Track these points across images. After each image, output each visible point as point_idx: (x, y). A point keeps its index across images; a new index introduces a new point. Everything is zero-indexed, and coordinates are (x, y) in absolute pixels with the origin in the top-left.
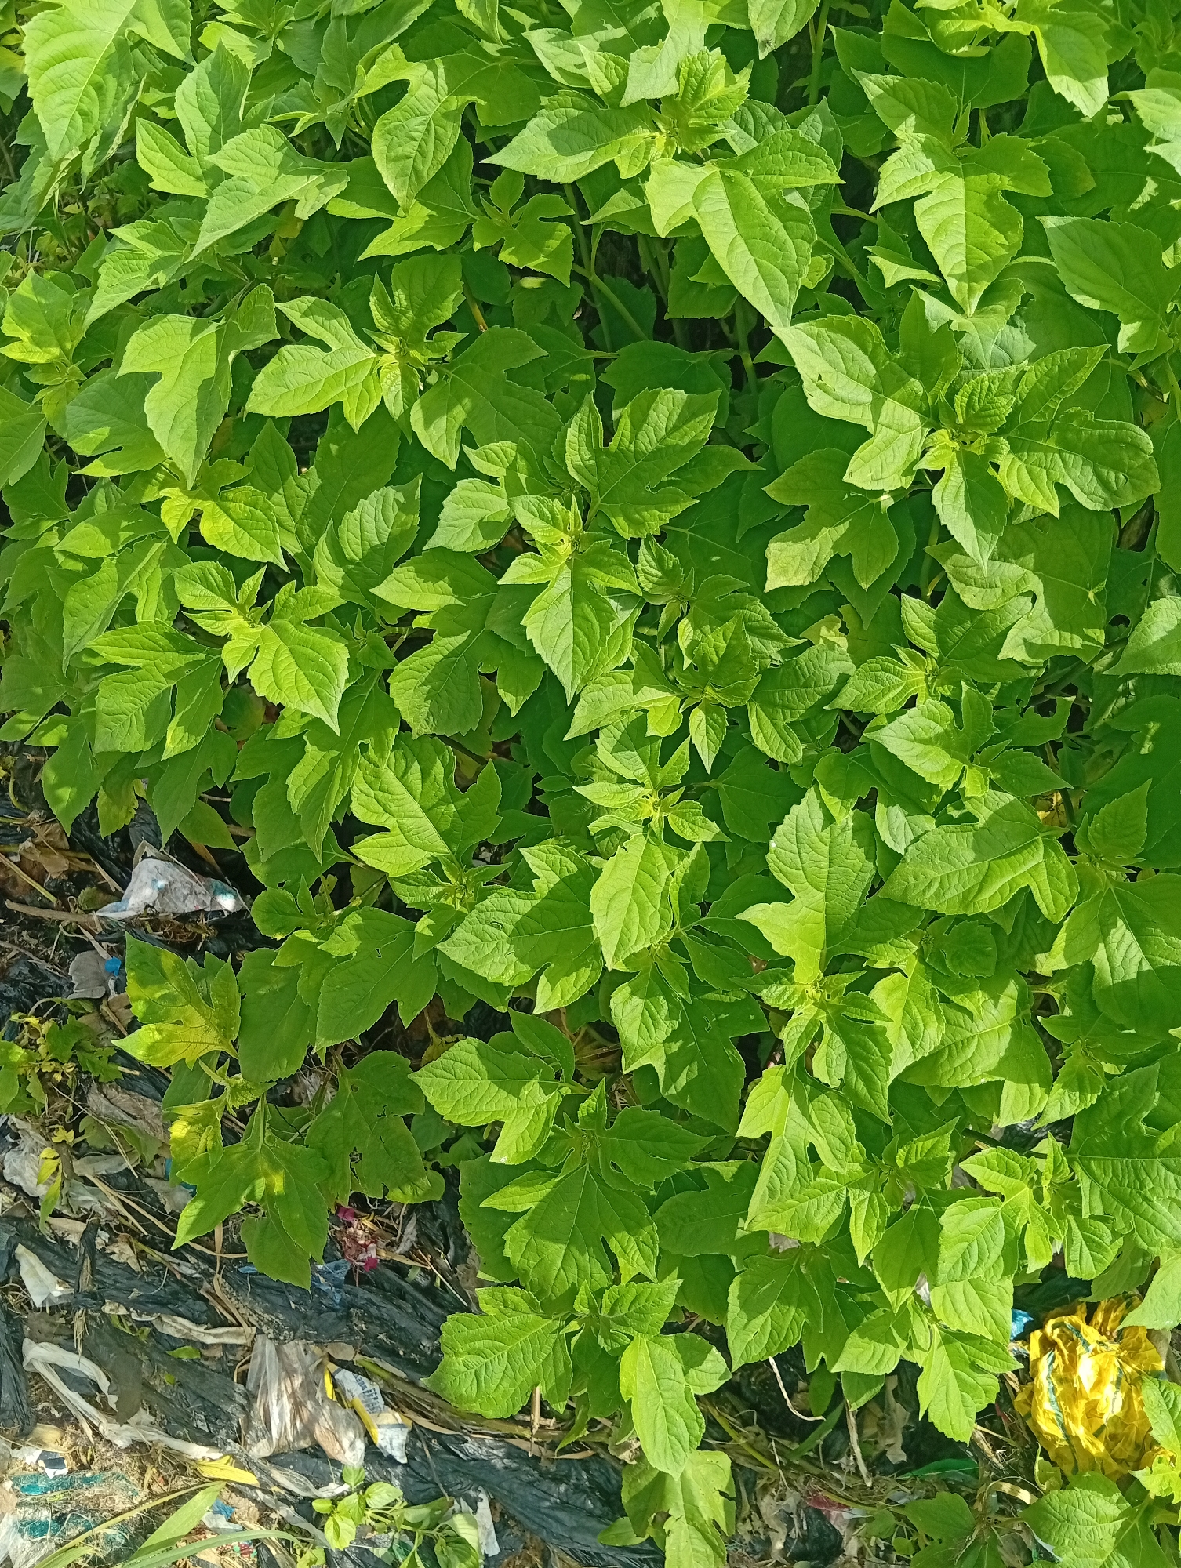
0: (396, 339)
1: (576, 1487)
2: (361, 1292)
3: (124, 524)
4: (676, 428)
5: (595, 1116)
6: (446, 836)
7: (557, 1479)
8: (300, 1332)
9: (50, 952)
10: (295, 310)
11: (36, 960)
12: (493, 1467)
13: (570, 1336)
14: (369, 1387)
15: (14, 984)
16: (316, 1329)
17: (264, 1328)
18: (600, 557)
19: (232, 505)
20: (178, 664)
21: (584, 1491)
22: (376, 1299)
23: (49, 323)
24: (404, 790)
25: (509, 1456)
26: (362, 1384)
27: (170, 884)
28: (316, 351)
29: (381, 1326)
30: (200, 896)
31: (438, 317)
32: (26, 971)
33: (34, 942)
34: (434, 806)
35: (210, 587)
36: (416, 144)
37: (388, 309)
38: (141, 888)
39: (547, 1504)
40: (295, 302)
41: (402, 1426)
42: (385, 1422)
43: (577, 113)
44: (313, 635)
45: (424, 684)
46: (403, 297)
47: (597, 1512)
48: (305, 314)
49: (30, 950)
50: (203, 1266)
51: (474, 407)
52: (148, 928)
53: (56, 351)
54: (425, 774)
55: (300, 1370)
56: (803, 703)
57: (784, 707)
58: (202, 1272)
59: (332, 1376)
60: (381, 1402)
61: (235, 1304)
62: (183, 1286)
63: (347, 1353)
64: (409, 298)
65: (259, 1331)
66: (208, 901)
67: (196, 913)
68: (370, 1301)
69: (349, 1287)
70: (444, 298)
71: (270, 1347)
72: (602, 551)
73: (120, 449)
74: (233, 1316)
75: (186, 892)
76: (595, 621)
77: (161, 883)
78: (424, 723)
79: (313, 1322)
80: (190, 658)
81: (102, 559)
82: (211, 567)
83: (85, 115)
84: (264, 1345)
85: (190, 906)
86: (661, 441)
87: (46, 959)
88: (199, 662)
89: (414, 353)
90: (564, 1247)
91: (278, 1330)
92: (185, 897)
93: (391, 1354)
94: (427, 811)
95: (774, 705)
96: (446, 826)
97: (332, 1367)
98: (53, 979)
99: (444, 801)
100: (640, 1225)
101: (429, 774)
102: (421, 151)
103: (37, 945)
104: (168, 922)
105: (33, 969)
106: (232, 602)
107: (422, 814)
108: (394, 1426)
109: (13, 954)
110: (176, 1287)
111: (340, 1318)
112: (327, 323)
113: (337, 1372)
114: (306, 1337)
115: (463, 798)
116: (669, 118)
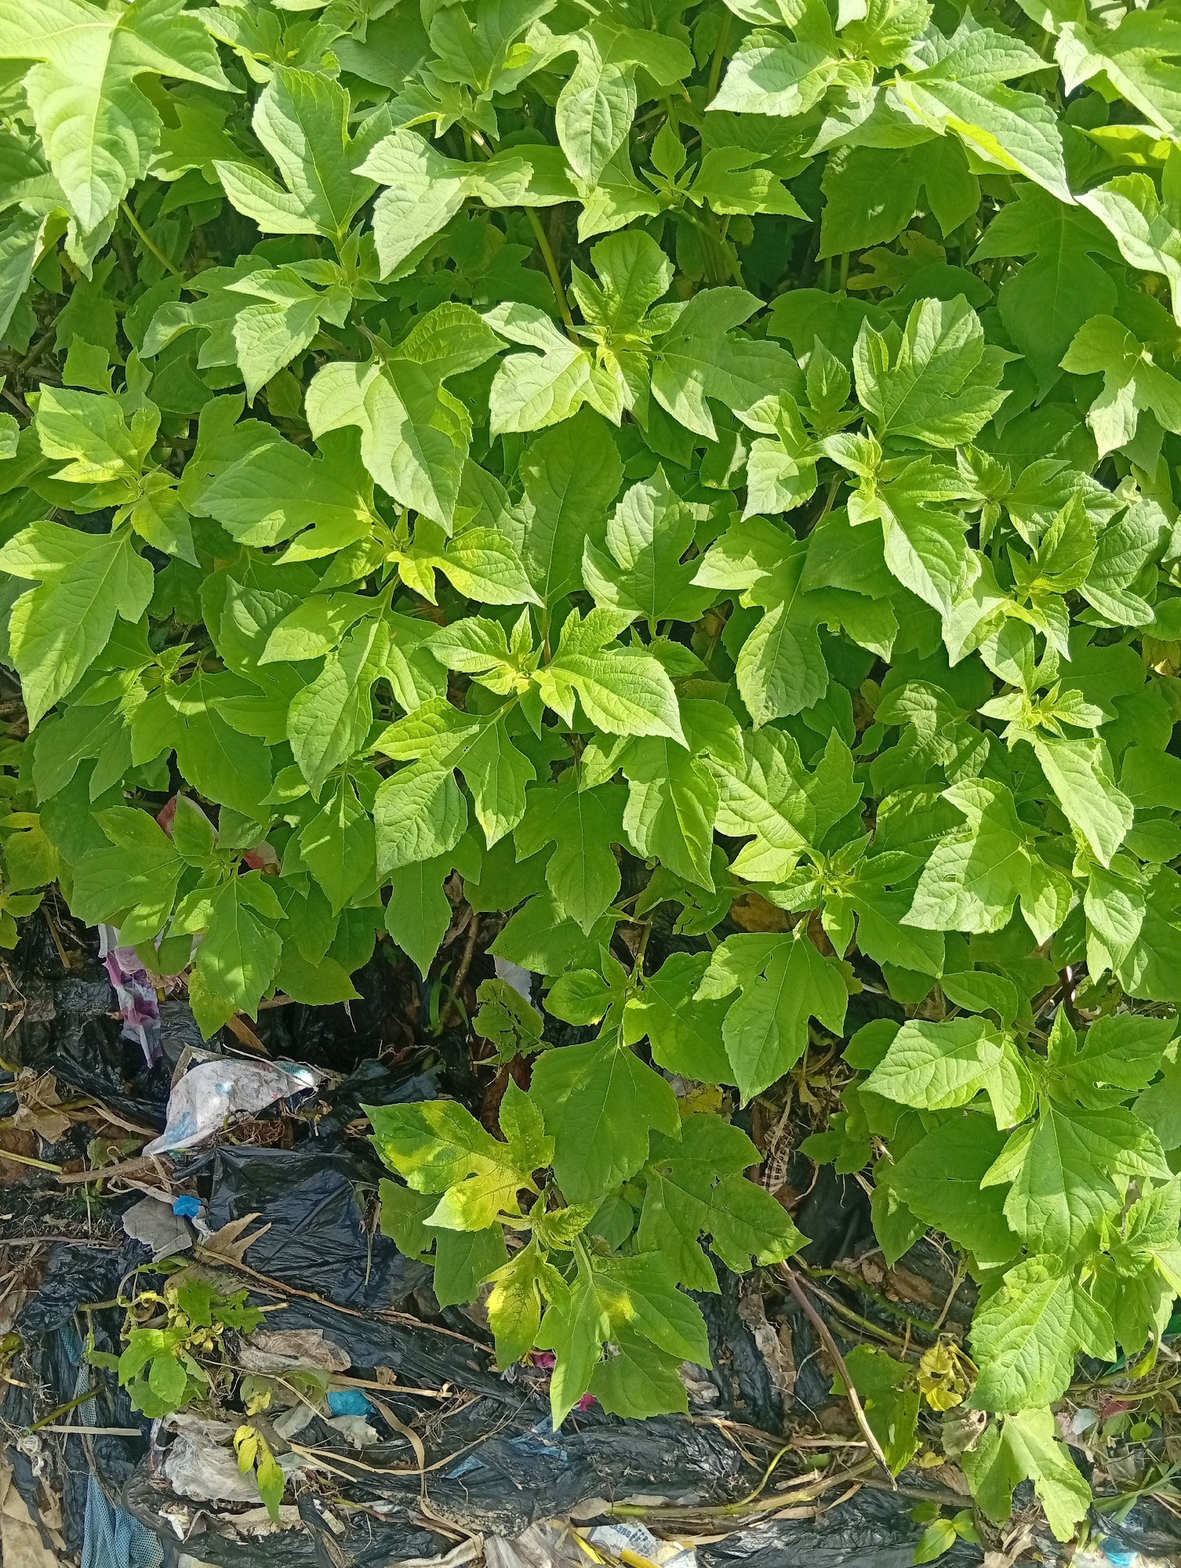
0: (603, 329)
1: (857, 1527)
2: (586, 1436)
3: (330, 614)
4: (944, 336)
5: (1064, 1045)
6: (800, 827)
7: (837, 1529)
8: (537, 1512)
9: (86, 1227)
10: (496, 318)
11: (73, 1242)
12: (776, 1550)
13: (1087, 1285)
14: (633, 1531)
15: (60, 1279)
16: (554, 1499)
17: (494, 1528)
18: (919, 478)
19: (463, 553)
20: (455, 745)
21: (866, 1528)
22: (602, 1437)
23: (99, 435)
24: (752, 792)
25: (782, 1532)
26: (625, 1532)
27: (236, 1082)
28: (533, 357)
29: (622, 1461)
30: (273, 1084)
31: (658, 291)
32: (68, 1258)
33: (62, 1223)
34: (785, 798)
35: (475, 648)
36: (590, 117)
37: (596, 299)
38: (205, 1101)
39: (841, 1558)
40: (496, 311)
41: (686, 1552)
42: (667, 1557)
43: (768, 51)
44: (616, 659)
45: (760, 668)
46: (609, 279)
47: (888, 1541)
48: (508, 322)
49: (61, 1234)
50: (400, 1495)
51: (707, 377)
52: (234, 1140)
53: (118, 463)
54: (766, 768)
55: (545, 1554)
56: (1132, 565)
57: (1115, 575)
58: (401, 1502)
59: (586, 1541)
60: (652, 1539)
61: (449, 1520)
62: (392, 1525)
63: (600, 1507)
64: (615, 282)
65: (489, 1534)
66: (284, 1086)
67: (275, 1104)
68: (598, 1441)
69: (570, 1438)
70: (656, 271)
71: (504, 1547)
72: (921, 470)
73: (312, 526)
74: (454, 1531)
75: (256, 1085)
76: (941, 539)
77: (227, 1086)
78: (765, 711)
79: (549, 1493)
80: (465, 734)
81: (324, 657)
82: (470, 622)
83: (106, 175)
84: (496, 1547)
85: (266, 1099)
86: (935, 351)
87: (86, 1235)
88: (475, 736)
89: (629, 337)
90: (1063, 1194)
91: (509, 1521)
92: (258, 1091)
93: (643, 1484)
94: (776, 806)
95: (1105, 577)
96: (800, 815)
97: (583, 1531)
98: (100, 1256)
99: (793, 790)
100: (1135, 1135)
101: (770, 766)
102: (596, 122)
103: (68, 1225)
104: (251, 1125)
105: (75, 1253)
106: (501, 656)
107: (774, 812)
108: (676, 1558)
109: (35, 1249)
110: (386, 1530)
111: (579, 1474)
112: (531, 326)
113: (591, 1534)
114: (545, 1513)
115: (811, 779)
116: (853, 43)
